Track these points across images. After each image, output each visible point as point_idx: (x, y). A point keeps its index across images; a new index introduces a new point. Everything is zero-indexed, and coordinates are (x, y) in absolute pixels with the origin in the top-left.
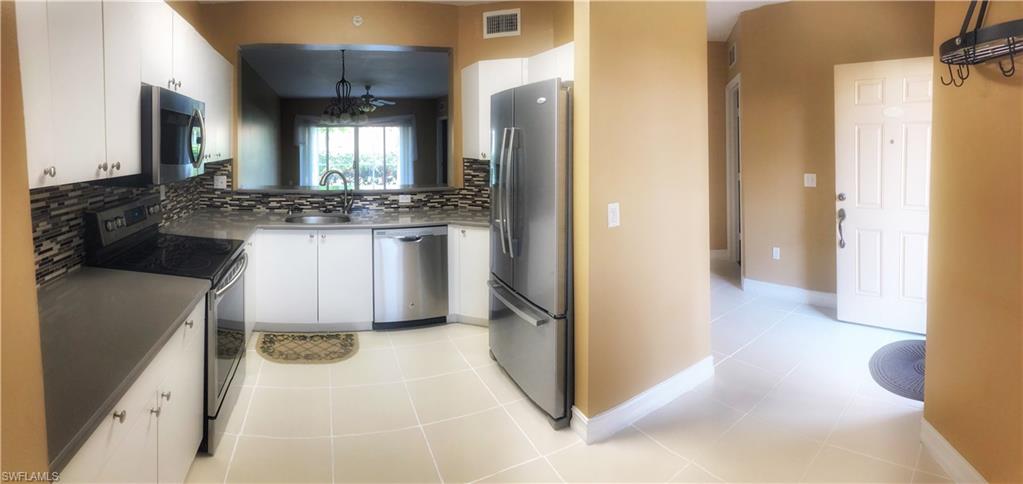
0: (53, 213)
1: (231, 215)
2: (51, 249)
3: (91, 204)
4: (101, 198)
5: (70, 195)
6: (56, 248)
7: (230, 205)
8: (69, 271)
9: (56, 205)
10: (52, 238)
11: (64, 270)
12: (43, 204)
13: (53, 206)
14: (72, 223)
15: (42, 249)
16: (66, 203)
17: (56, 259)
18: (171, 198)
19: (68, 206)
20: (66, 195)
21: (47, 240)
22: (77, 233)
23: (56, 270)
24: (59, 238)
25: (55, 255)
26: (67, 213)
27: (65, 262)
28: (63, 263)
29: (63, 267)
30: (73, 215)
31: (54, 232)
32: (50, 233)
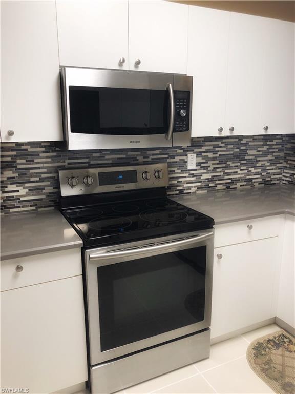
0: (19, 167)
2: (18, 191)
3: (69, 164)
4: (87, 160)
5: (41, 155)
8: (39, 210)
9: (24, 161)
10: (19, 184)
11: (34, 208)
12: (9, 159)
13: (18, 161)
14: (43, 176)
15: (6, 190)
16: (36, 161)
17: (22, 199)
18: (211, 168)
19: (39, 163)
20: (37, 155)
21: (12, 184)
22: (49, 183)
23: (23, 207)
24: (27, 185)
25: (22, 196)
26: (39, 168)
27: (34, 203)
28: (32, 203)
29: (31, 206)
30: (45, 170)
31: (21, 180)
32: (17, 180)
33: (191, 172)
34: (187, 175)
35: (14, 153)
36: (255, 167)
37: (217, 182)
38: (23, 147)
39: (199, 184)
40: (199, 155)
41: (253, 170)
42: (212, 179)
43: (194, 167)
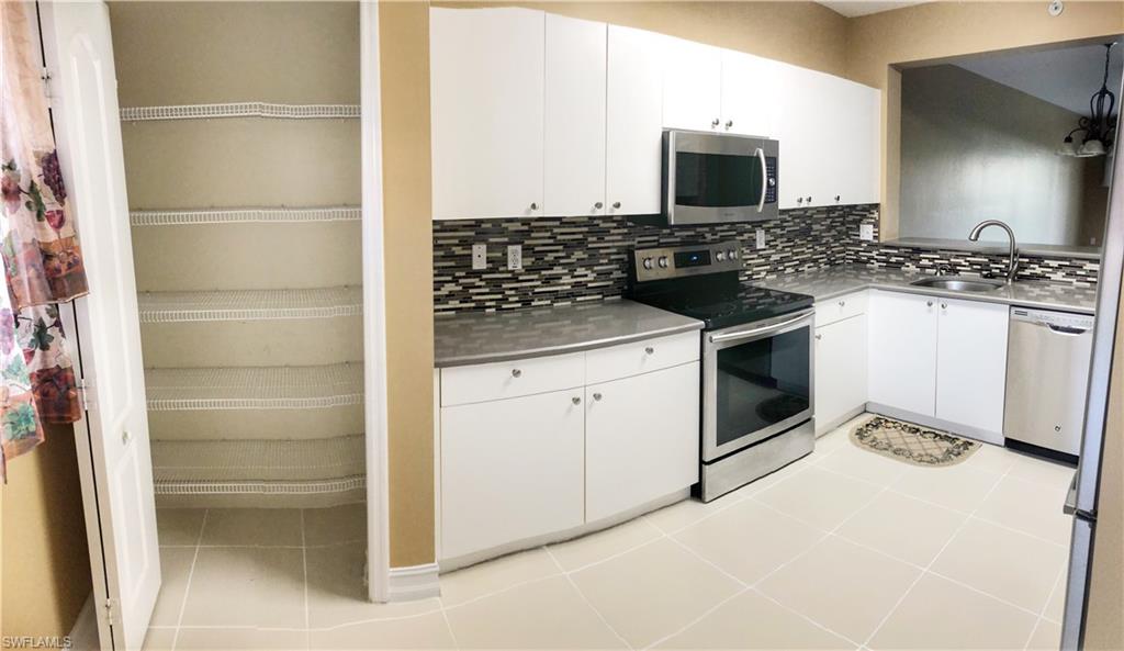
0: (590, 246)
1: (878, 273)
2: (586, 276)
3: (639, 242)
4: (656, 238)
5: (612, 231)
6: (591, 276)
7: (878, 261)
8: (606, 299)
9: (595, 239)
10: (589, 267)
11: (600, 297)
12: (581, 236)
13: (590, 239)
14: (613, 257)
15: (576, 273)
16: (606, 238)
17: (590, 285)
18: (779, 248)
19: (609, 241)
20: (607, 231)
21: (581, 266)
22: (617, 266)
23: (590, 295)
24: (596, 268)
25: (591, 282)
26: (608, 248)
27: (602, 290)
28: (599, 290)
29: (598, 294)
30: (614, 250)
31: (591, 262)
32: (587, 262)
33: (761, 253)
34: (756, 256)
35: (586, 229)
36: (821, 245)
37: (786, 264)
38: (596, 222)
39: (768, 267)
40: (767, 231)
41: (819, 249)
42: (781, 261)
43: (763, 246)
